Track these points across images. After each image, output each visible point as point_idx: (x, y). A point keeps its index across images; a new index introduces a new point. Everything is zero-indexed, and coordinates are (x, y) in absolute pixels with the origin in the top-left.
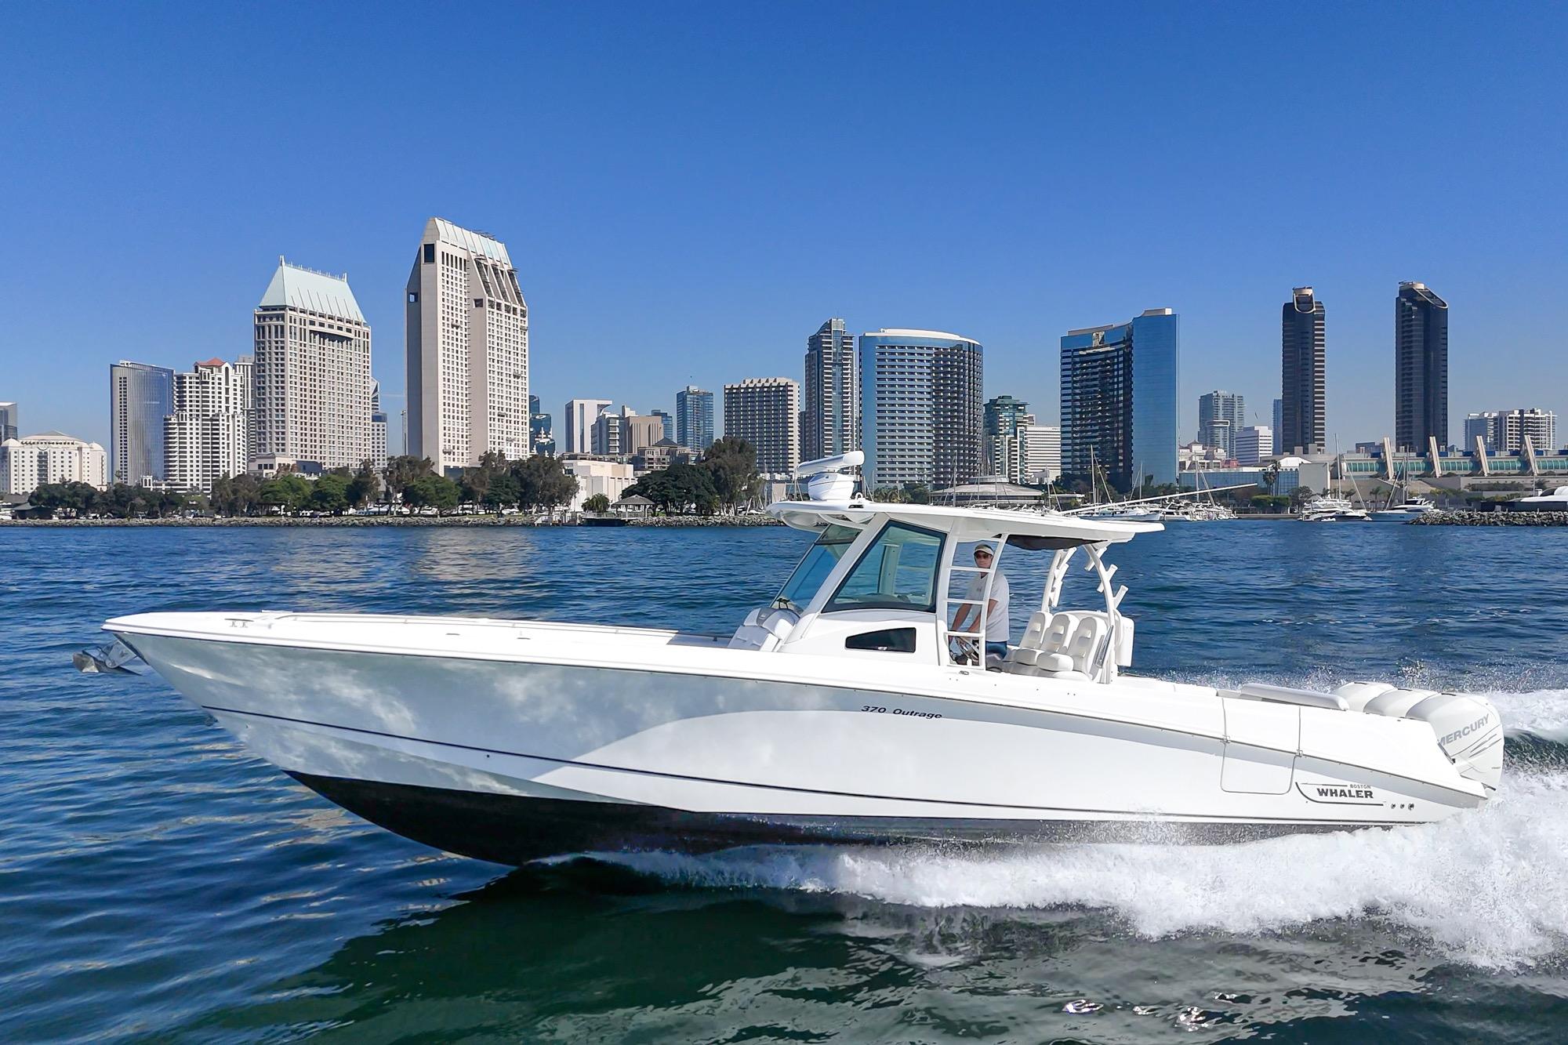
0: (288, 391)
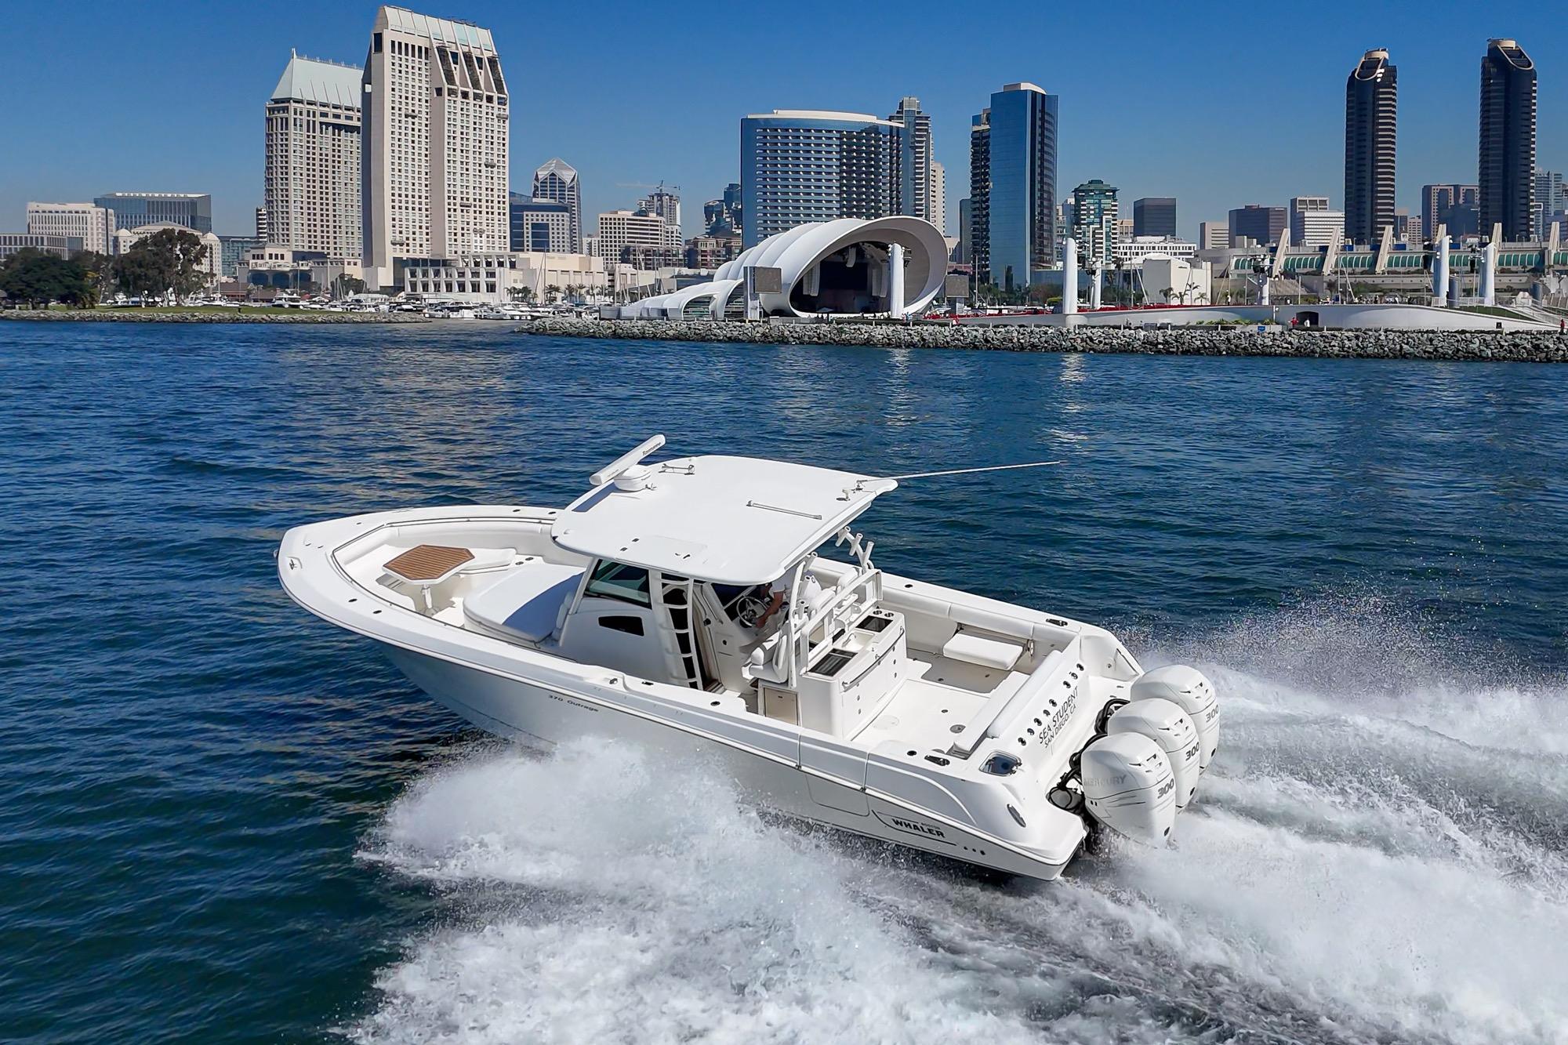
0: (292, 182)
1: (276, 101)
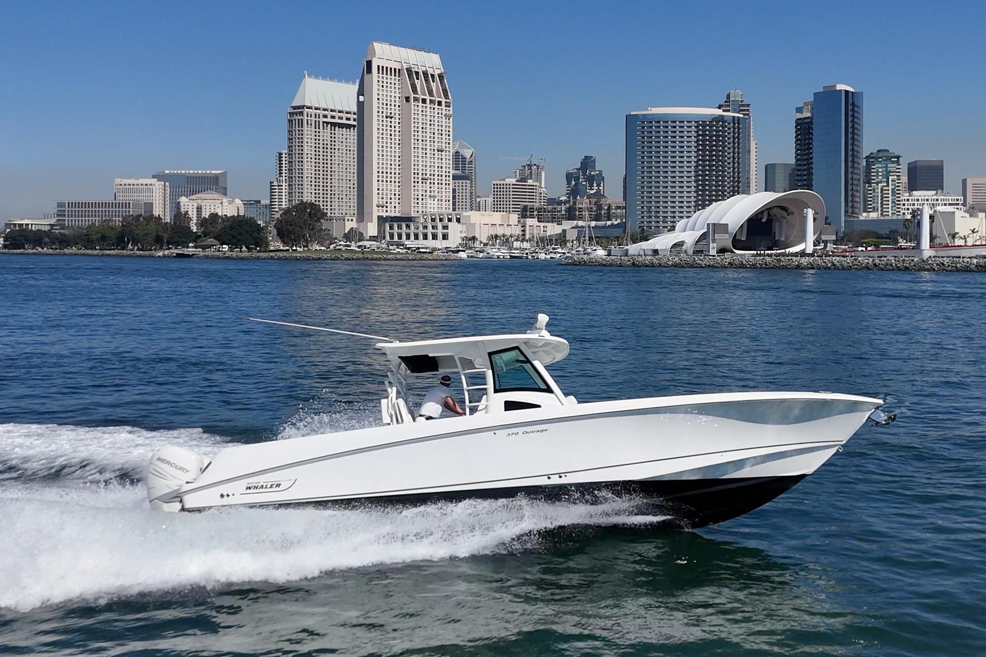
0: (306, 164)
1: (294, 108)
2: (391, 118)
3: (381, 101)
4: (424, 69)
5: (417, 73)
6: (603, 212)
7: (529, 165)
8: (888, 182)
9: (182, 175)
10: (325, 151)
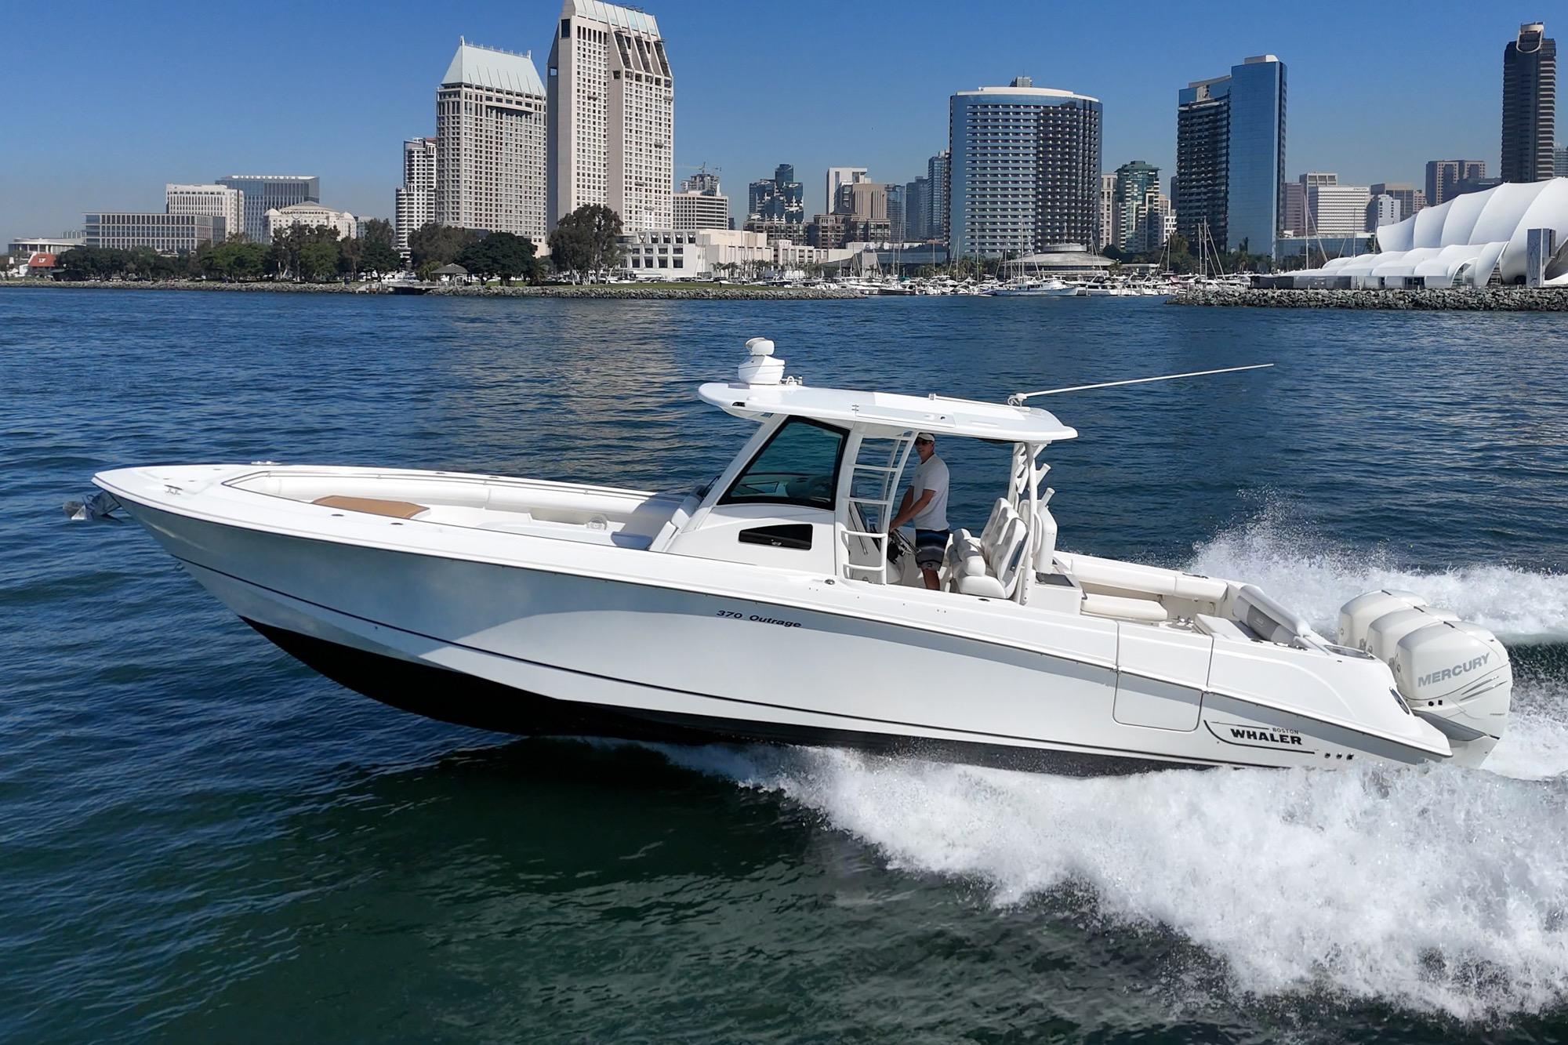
0: (463, 163)
1: (446, 86)
2: (595, 99)
3: (581, 76)
4: (636, 34)
5: (628, 39)
6: (858, 232)
7: (700, 176)
8: (1144, 200)
9: (260, 182)
10: (490, 147)
